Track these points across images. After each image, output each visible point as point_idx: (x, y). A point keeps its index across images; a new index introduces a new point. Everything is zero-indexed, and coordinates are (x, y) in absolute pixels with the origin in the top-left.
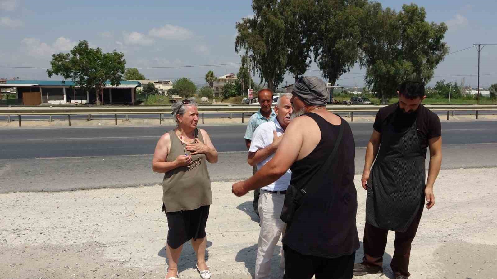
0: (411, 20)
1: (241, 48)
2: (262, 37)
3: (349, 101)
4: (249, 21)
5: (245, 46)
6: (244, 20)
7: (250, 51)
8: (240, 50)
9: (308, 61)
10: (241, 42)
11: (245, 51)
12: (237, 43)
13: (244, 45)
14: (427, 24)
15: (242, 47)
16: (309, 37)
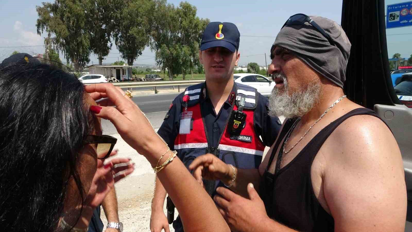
0: (185, 14)
1: (42, 30)
2: (63, 21)
3: (142, 78)
4: (50, 6)
5: (47, 28)
6: (44, 5)
7: (53, 34)
8: (42, 33)
9: (109, 44)
10: (42, 25)
11: (47, 33)
12: (38, 26)
13: (45, 28)
14: (198, 18)
15: (44, 30)
16: (107, 23)
